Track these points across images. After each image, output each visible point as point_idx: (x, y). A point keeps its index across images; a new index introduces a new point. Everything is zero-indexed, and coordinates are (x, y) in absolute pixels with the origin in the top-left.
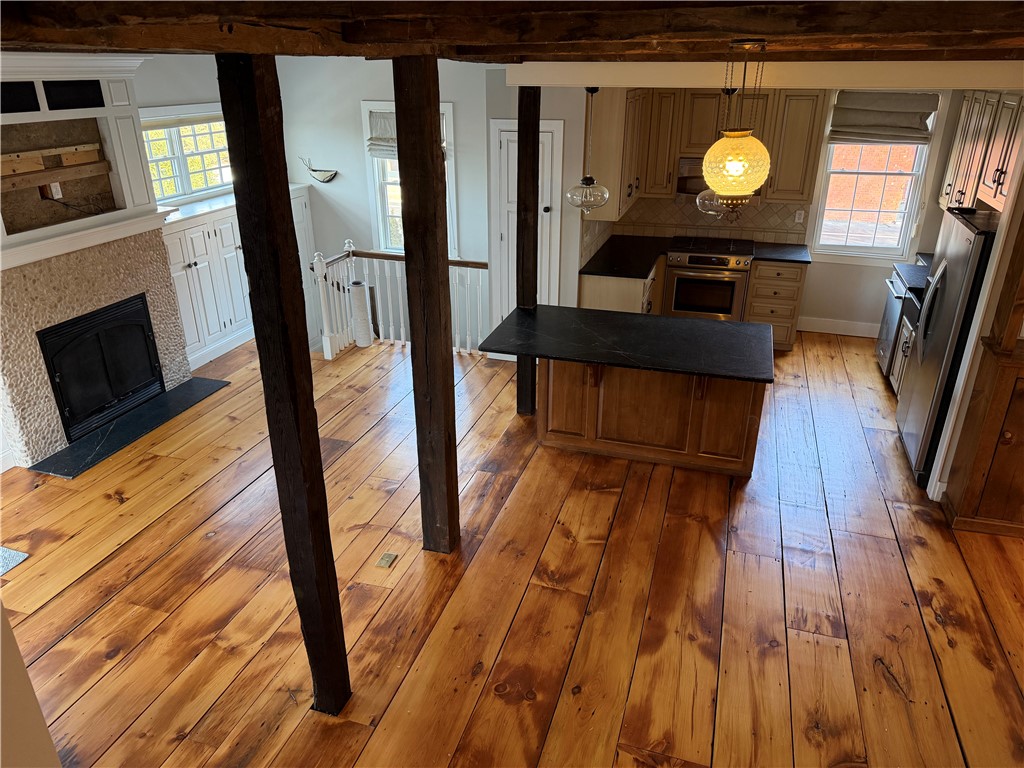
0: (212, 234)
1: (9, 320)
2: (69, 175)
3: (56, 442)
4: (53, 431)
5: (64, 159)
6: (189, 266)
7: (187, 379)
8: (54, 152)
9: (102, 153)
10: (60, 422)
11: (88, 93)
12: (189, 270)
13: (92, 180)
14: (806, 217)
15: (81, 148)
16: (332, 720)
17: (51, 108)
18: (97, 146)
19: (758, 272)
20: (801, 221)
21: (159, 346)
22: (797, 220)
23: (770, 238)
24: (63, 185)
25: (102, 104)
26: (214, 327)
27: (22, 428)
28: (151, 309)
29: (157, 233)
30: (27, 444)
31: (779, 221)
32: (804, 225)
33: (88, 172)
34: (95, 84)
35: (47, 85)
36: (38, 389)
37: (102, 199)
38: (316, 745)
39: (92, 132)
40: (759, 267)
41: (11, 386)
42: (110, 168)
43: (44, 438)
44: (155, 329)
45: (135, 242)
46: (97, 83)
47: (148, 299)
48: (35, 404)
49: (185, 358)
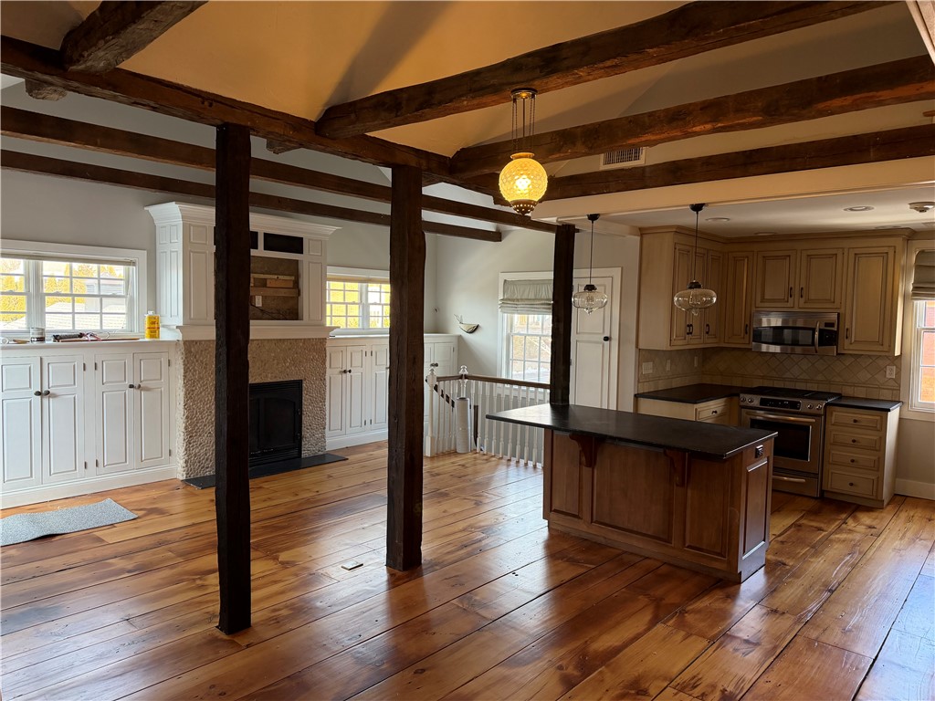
0: (369, 354)
1: (199, 373)
2: (269, 292)
3: (207, 468)
4: (207, 459)
5: (268, 282)
6: (345, 372)
7: (320, 453)
8: (262, 276)
9: (296, 284)
11: (295, 244)
12: (344, 375)
13: (285, 299)
14: (898, 373)
15: (280, 277)
16: (222, 635)
17: (265, 249)
18: (293, 278)
19: (833, 418)
20: (894, 377)
21: (304, 422)
22: (888, 376)
23: (860, 393)
24: (264, 298)
25: (301, 252)
26: (356, 421)
27: (186, 450)
28: (304, 392)
29: (323, 341)
30: (186, 462)
31: (869, 376)
32: (897, 380)
33: (283, 293)
34: (301, 240)
35: (266, 235)
36: (205, 425)
37: (293, 314)
38: (199, 646)
39: (294, 268)
40: (834, 413)
41: (187, 417)
42: (299, 293)
43: (199, 462)
44: (304, 408)
45: (304, 343)
47: (304, 385)
48: (200, 435)
49: (324, 437)
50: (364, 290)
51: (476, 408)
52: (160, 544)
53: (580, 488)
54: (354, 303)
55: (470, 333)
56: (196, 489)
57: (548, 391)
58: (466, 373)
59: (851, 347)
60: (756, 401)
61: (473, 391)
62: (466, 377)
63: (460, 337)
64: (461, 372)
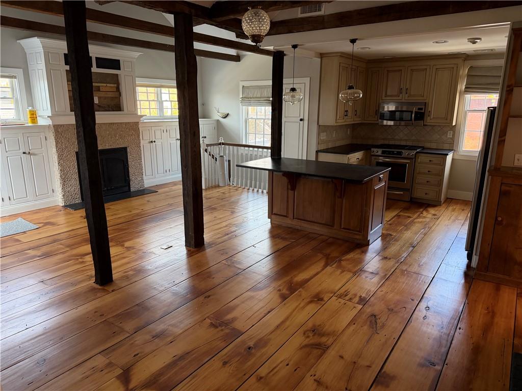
0: (165, 131)
1: (65, 144)
2: (102, 94)
3: (76, 199)
4: (76, 194)
5: (101, 88)
6: (152, 142)
7: (141, 189)
8: (98, 84)
9: (118, 89)
10: (79, 191)
11: (115, 64)
12: (151, 144)
13: (112, 98)
14: (454, 135)
15: (108, 85)
16: (98, 286)
17: (97, 67)
18: (116, 85)
19: (419, 159)
20: (451, 137)
21: (130, 171)
22: (448, 136)
23: (434, 146)
24: (99, 98)
25: (120, 69)
26: (161, 170)
27: (63, 189)
28: (129, 154)
29: (137, 124)
30: (63, 196)
31: (439, 137)
32: (453, 139)
33: (110, 95)
34: (119, 61)
35: (97, 58)
36: (72, 175)
37: (118, 107)
38: (85, 292)
39: (115, 79)
40: (420, 157)
41: (61, 170)
42: (120, 95)
43: (71, 195)
44: (130, 163)
45: (126, 125)
46: (119, 60)
47: (128, 150)
48: (70, 180)
49: (143, 179)
50: (159, 93)
51: (229, 161)
52: (55, 241)
53: (288, 202)
54: (154, 101)
55: (224, 118)
56: (72, 211)
57: (270, 151)
58: (223, 141)
59: (431, 121)
60: (380, 152)
61: (227, 152)
62: (223, 144)
63: (218, 120)
64: (220, 141)
